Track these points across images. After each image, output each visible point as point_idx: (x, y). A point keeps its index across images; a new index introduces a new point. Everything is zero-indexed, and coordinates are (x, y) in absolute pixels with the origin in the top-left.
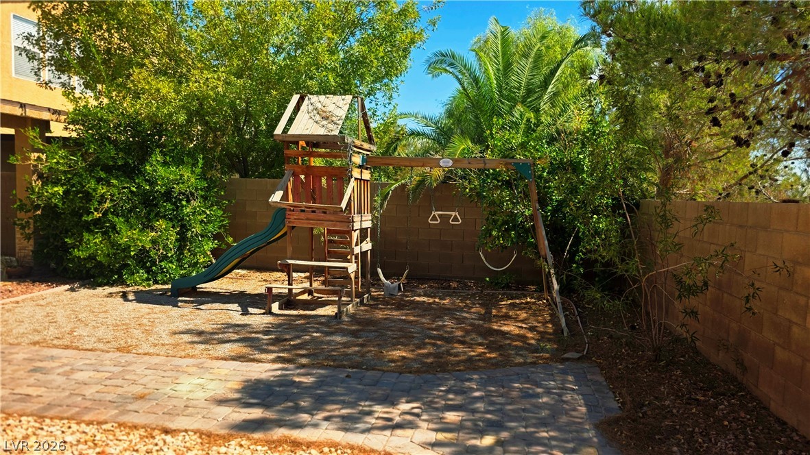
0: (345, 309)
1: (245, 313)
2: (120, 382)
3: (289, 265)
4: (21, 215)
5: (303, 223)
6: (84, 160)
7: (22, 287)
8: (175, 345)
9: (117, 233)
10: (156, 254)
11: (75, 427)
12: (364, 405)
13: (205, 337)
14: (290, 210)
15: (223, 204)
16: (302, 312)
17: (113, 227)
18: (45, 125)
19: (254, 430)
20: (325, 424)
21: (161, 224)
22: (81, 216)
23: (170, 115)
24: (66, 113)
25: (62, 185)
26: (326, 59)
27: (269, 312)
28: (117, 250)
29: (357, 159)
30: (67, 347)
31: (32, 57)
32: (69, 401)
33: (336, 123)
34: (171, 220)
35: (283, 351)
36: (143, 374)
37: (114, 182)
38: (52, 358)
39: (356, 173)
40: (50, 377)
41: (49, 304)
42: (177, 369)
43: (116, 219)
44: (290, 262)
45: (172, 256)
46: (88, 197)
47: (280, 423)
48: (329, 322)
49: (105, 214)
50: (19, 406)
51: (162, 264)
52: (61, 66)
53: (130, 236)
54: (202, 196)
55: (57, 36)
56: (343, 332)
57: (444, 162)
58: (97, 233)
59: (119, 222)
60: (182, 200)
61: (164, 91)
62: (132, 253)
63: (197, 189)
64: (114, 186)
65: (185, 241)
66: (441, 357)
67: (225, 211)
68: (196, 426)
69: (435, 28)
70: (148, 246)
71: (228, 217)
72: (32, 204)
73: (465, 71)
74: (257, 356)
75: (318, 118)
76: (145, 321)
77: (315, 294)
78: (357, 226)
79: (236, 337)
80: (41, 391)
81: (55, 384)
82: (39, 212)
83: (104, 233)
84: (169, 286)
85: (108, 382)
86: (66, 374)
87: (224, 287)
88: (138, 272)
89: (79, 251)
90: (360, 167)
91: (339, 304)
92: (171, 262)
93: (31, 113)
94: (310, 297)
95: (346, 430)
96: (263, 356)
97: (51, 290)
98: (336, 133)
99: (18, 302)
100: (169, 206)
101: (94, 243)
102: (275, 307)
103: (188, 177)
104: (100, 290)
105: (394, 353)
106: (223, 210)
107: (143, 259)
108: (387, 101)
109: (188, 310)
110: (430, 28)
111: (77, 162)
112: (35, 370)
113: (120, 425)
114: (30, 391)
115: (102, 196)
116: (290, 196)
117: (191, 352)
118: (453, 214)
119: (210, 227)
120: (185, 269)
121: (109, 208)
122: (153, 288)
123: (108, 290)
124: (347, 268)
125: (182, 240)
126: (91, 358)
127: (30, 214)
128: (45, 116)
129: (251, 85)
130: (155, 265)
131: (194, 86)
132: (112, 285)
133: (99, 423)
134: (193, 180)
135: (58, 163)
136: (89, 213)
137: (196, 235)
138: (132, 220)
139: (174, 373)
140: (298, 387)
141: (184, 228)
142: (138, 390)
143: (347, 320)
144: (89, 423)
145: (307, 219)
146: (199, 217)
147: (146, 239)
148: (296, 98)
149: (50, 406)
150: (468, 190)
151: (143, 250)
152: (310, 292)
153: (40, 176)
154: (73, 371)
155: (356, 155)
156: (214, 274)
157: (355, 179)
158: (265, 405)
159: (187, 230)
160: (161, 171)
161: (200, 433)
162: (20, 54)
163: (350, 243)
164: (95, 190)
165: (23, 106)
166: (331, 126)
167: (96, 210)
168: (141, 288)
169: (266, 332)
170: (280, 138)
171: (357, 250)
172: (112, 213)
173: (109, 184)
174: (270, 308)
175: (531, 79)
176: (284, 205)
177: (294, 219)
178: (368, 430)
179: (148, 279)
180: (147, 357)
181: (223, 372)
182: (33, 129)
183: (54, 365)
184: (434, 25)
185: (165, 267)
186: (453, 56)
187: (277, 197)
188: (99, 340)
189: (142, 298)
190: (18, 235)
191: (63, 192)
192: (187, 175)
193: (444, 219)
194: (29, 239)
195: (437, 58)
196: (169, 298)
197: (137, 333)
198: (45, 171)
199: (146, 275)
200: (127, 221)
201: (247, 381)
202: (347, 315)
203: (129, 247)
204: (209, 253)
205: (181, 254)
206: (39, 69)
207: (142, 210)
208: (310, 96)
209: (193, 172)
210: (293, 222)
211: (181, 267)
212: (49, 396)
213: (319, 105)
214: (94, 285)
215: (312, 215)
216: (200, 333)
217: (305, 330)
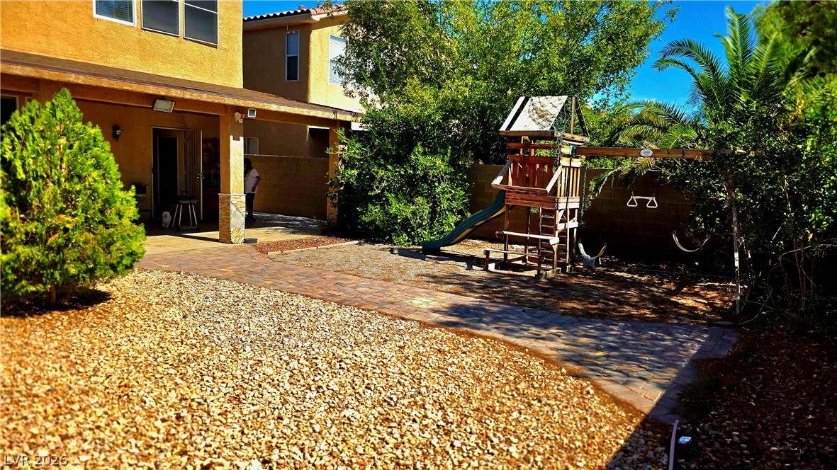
0: (544, 273)
1: (470, 268)
2: (382, 295)
3: (506, 235)
4: (331, 189)
5: (518, 202)
6: (372, 151)
7: (330, 240)
8: (417, 282)
9: (390, 205)
10: (415, 222)
11: (356, 310)
12: (525, 326)
13: (436, 279)
14: (509, 192)
15: (466, 186)
16: (511, 272)
17: (387, 200)
18: (347, 124)
19: (450, 326)
20: (495, 330)
21: (420, 200)
22: (368, 191)
23: (430, 116)
24: (361, 115)
25: (357, 169)
26: (555, 61)
27: (486, 269)
28: (389, 217)
29: (567, 150)
30: (354, 275)
31: (341, 74)
32: (354, 300)
33: (549, 121)
34: (426, 197)
35: (486, 293)
36: (395, 293)
37: (390, 167)
38: (347, 279)
39: (565, 162)
40: (345, 288)
41: (345, 251)
42: (415, 293)
43: (389, 195)
44: (505, 232)
45: (426, 225)
46: (373, 178)
47: (466, 325)
48: (529, 280)
49: (383, 191)
50: (330, 298)
51: (419, 230)
52: (360, 79)
53: (398, 207)
54: (450, 179)
55: (358, 56)
56: (537, 288)
57: (644, 152)
58: (377, 205)
59: (391, 197)
60: (435, 182)
61: (426, 98)
62: (399, 221)
63: (446, 174)
64: (389, 170)
65: (436, 214)
66: (606, 312)
67: (466, 193)
68: (419, 319)
69: (673, 19)
70: (410, 216)
71: (469, 197)
72: (338, 182)
73: (701, 59)
74: (468, 294)
75: (536, 116)
76: (402, 266)
77: (528, 262)
78: (562, 206)
79: (458, 282)
80: (340, 293)
81: (347, 291)
82: (342, 188)
83: (381, 205)
84: (421, 247)
85: (375, 294)
86: (353, 287)
87: (461, 251)
88: (402, 235)
89: (365, 216)
90: (568, 156)
91: (539, 269)
92: (425, 229)
93: (340, 117)
94: (524, 263)
95: (505, 335)
96: (472, 294)
97: (347, 243)
98: (548, 129)
99: (328, 249)
100: (426, 186)
101: (374, 212)
102: (492, 267)
103: (439, 164)
104: (377, 245)
105: (568, 304)
106: (465, 190)
107: (406, 225)
108: (619, 92)
109: (431, 263)
110: (668, 19)
111: (367, 152)
112: (338, 284)
113: (379, 313)
114: (335, 293)
115: (382, 178)
116: (510, 180)
117: (426, 286)
118: (650, 199)
119: (454, 204)
120: (435, 235)
121: (385, 187)
122: (411, 247)
123: (382, 246)
124: (548, 241)
125: (433, 213)
126: (368, 282)
127: (336, 189)
128: (348, 118)
129: (493, 86)
130: (414, 231)
131: (447, 92)
132: (385, 244)
133: (369, 310)
134: (443, 166)
135: (355, 153)
136: (372, 190)
137: (444, 210)
138: (399, 196)
139: (413, 295)
140: (486, 312)
141: (435, 204)
142: (392, 299)
143: (544, 281)
144: (363, 310)
145: (522, 199)
146: (446, 196)
147: (407, 211)
148: (521, 99)
149: (345, 300)
150: (668, 178)
151: (406, 219)
152: (523, 259)
153: (344, 162)
154: (357, 287)
155: (565, 146)
156: (450, 240)
157: (563, 167)
158: (461, 316)
159: (438, 206)
160: (422, 159)
161: (420, 322)
162: (335, 73)
163: (554, 220)
164: (377, 173)
165: (335, 110)
166: (544, 123)
167: (377, 188)
168: (403, 247)
169: (478, 281)
170: (504, 134)
171: (561, 227)
172: (387, 191)
173: (386, 169)
174: (487, 267)
175: (770, 65)
176: (503, 187)
177: (512, 200)
178: (520, 337)
179: (408, 241)
180: (399, 285)
181: (442, 298)
182: (341, 129)
183: (347, 283)
184: (673, 16)
185: (420, 233)
186: (690, 45)
187: (498, 181)
188: (373, 274)
189: (403, 253)
190: (329, 204)
191: (358, 174)
192: (438, 162)
193: (642, 203)
194: (335, 207)
195: (673, 48)
196: (421, 255)
197: (395, 272)
198: (347, 158)
199: (407, 238)
200: (396, 196)
201: (455, 304)
202: (546, 278)
203: (397, 215)
204: (453, 224)
205: (433, 223)
206: (346, 83)
207: (407, 189)
208: (533, 98)
209: (443, 160)
210: (510, 202)
211: (431, 234)
212: (344, 296)
213: (538, 105)
214: (373, 242)
215: (525, 196)
216: (434, 277)
217: (507, 283)
